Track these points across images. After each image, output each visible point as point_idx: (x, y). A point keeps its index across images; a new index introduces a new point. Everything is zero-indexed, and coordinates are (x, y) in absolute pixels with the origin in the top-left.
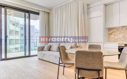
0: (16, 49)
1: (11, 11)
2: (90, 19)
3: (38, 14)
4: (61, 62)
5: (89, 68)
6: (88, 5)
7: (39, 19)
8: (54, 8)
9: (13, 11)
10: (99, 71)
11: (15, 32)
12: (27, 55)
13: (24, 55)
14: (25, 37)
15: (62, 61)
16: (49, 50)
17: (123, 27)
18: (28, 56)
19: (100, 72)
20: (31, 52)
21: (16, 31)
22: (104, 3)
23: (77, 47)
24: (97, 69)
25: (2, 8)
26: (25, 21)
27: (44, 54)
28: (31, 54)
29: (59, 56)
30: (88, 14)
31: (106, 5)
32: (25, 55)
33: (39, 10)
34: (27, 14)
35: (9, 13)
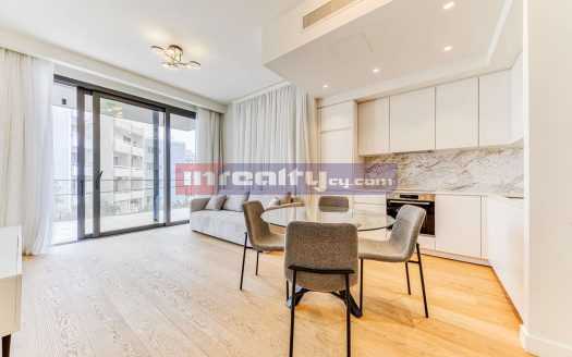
0: (134, 201)
1: (114, 105)
2: (321, 133)
3: (192, 115)
4: (249, 244)
5: (322, 267)
6: (318, 100)
7: (194, 128)
8: (235, 102)
9: (120, 106)
10: (346, 274)
11: (130, 158)
12: (162, 220)
13: (151, 222)
14: (156, 172)
15: (252, 241)
16: (222, 209)
17: (397, 154)
18: (164, 225)
19: (351, 277)
20: (173, 211)
21: (135, 157)
22: (356, 97)
23: (292, 201)
24: (341, 268)
25: (86, 96)
26: (156, 130)
27: (208, 219)
28: (173, 220)
29: (246, 230)
30: (319, 120)
31: (359, 103)
32: (156, 220)
33: (195, 107)
34: (161, 115)
35: (110, 110)
